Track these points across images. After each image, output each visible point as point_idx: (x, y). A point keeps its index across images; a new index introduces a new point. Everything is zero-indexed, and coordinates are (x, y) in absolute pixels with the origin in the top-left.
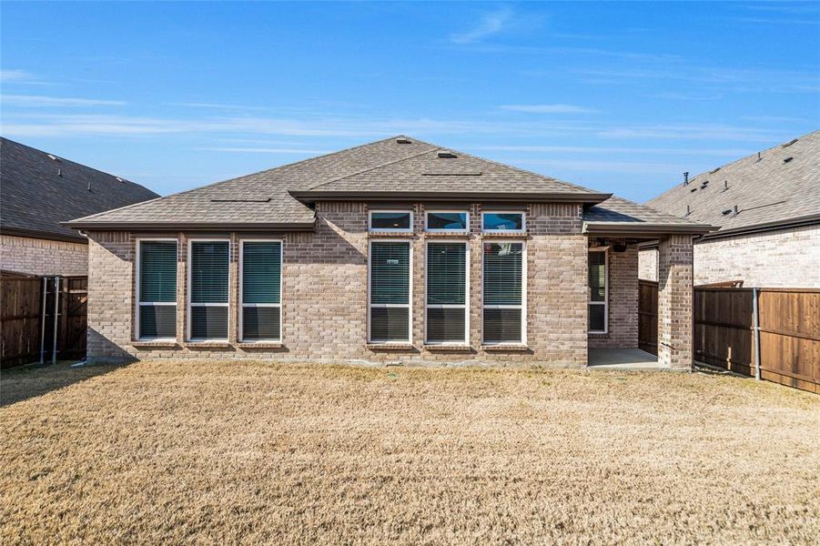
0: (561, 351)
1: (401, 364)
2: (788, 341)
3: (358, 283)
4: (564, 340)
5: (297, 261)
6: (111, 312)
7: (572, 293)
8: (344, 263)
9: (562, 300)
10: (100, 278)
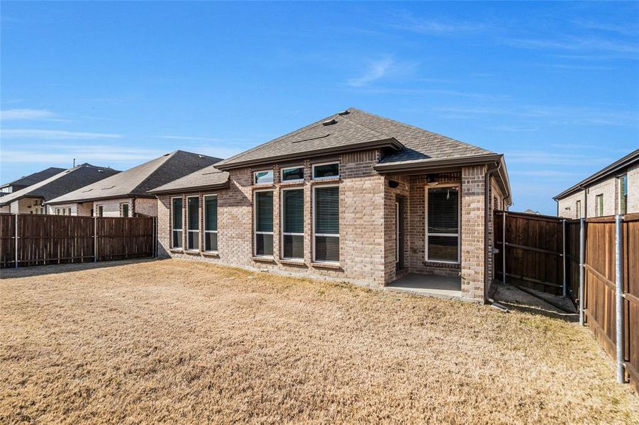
0: (364, 272)
1: (267, 271)
3: (248, 218)
4: (366, 263)
5: (224, 206)
6: (164, 234)
7: (372, 225)
8: (242, 206)
9: (364, 230)
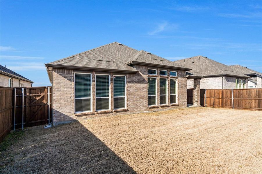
1: (155, 111)
2: (212, 99)
3: (146, 89)
4: (183, 102)
5: (130, 83)
6: (65, 102)
8: (142, 83)
10: (59, 89)
